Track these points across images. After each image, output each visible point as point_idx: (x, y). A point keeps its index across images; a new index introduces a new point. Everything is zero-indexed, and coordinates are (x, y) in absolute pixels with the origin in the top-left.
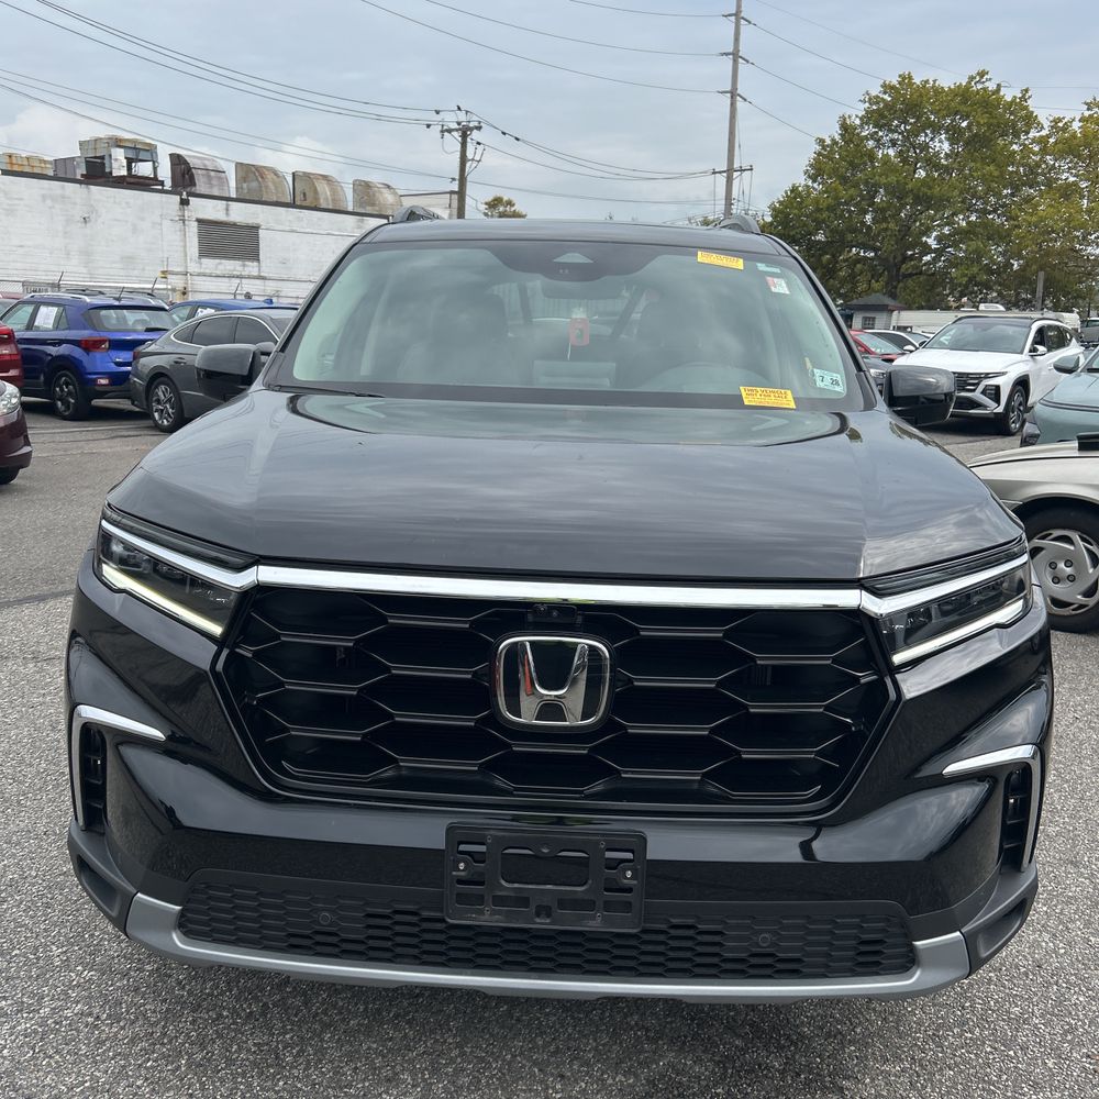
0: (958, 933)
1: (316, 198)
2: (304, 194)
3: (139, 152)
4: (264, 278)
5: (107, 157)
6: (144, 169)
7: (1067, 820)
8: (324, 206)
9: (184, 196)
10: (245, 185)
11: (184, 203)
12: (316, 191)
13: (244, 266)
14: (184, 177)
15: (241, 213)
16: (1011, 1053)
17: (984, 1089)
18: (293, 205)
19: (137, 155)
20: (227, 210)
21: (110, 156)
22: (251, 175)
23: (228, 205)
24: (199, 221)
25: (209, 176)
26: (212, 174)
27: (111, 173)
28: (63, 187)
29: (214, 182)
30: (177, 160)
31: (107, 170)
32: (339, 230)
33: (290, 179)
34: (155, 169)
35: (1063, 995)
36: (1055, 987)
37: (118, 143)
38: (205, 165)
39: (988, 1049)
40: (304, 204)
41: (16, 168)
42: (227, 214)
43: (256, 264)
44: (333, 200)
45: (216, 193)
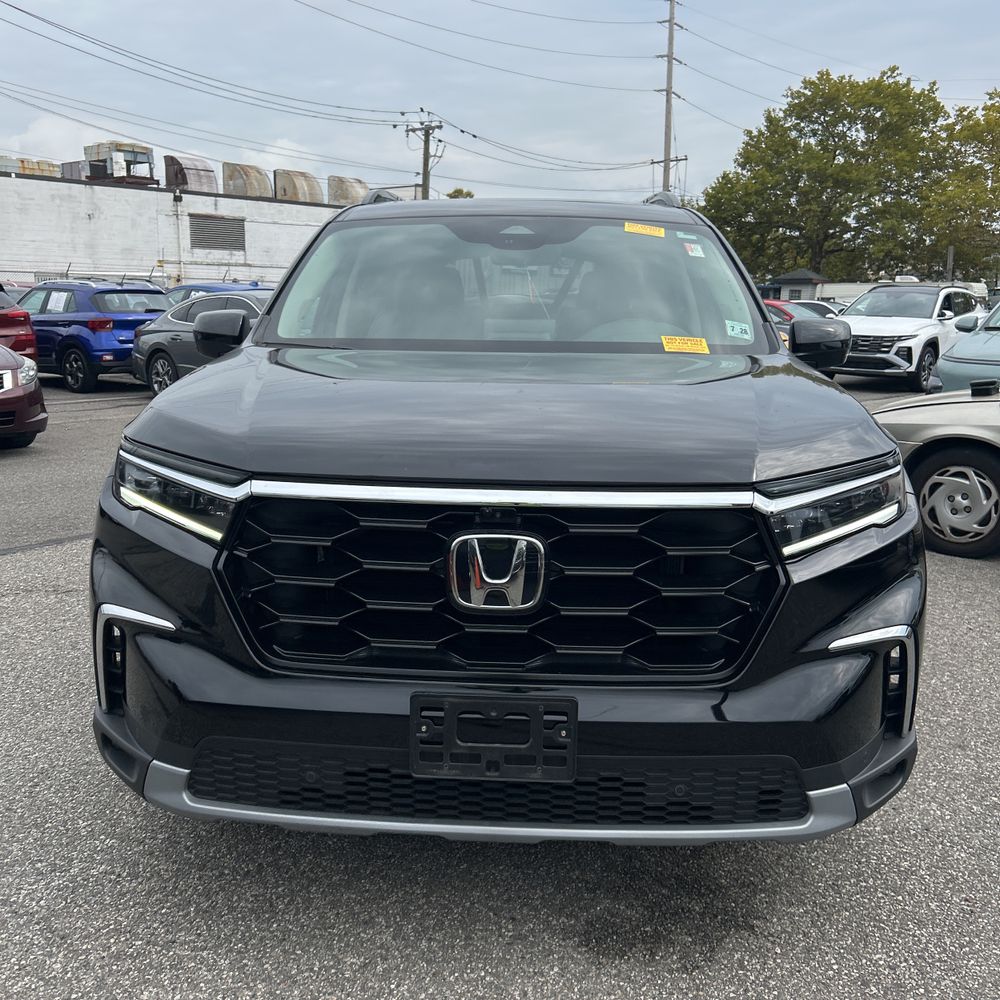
0: (845, 785)
1: (296, 194)
2: (285, 190)
3: (136, 155)
4: (250, 265)
5: (109, 161)
6: (142, 170)
7: (957, 712)
8: (302, 200)
9: (178, 194)
10: (231, 182)
11: (178, 199)
12: (295, 187)
13: (232, 254)
14: (177, 175)
15: (228, 208)
16: (900, 898)
17: (875, 926)
18: (274, 200)
19: (136, 157)
20: (216, 205)
21: (111, 159)
22: (237, 173)
23: (216, 201)
24: (191, 215)
25: (199, 175)
26: (202, 173)
27: (112, 174)
28: (70, 188)
29: (204, 180)
30: (171, 161)
31: (109, 172)
32: (316, 221)
33: (272, 177)
34: (151, 170)
35: (947, 852)
36: (940, 846)
37: (118, 148)
38: (195, 165)
39: (880, 895)
40: (285, 198)
41: (27, 172)
42: (216, 209)
43: (242, 253)
44: (310, 194)
45: (205, 189)
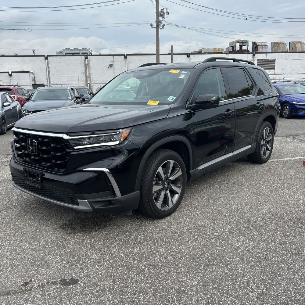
1: (296, 49)
2: (292, 48)
4: (276, 74)
5: (235, 46)
6: (244, 48)
8: (298, 51)
10: (273, 48)
11: (254, 55)
12: (296, 47)
13: (270, 71)
14: (256, 47)
15: (270, 57)
18: (289, 52)
19: (243, 44)
20: (266, 56)
21: (236, 45)
22: (276, 45)
23: (266, 55)
24: (257, 60)
25: (262, 47)
26: (264, 46)
27: (235, 50)
28: (222, 55)
29: (264, 49)
30: (254, 44)
31: (235, 49)
32: (302, 58)
33: (288, 46)
34: (248, 47)
37: (238, 42)
38: (262, 44)
40: (293, 51)
42: (266, 57)
43: (274, 70)
44: (301, 49)
45: (264, 51)
